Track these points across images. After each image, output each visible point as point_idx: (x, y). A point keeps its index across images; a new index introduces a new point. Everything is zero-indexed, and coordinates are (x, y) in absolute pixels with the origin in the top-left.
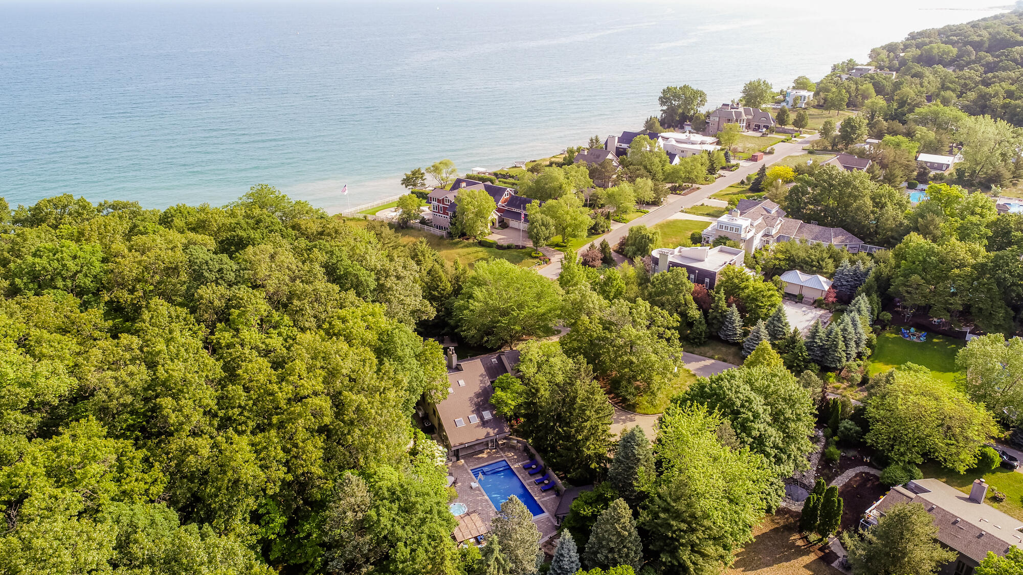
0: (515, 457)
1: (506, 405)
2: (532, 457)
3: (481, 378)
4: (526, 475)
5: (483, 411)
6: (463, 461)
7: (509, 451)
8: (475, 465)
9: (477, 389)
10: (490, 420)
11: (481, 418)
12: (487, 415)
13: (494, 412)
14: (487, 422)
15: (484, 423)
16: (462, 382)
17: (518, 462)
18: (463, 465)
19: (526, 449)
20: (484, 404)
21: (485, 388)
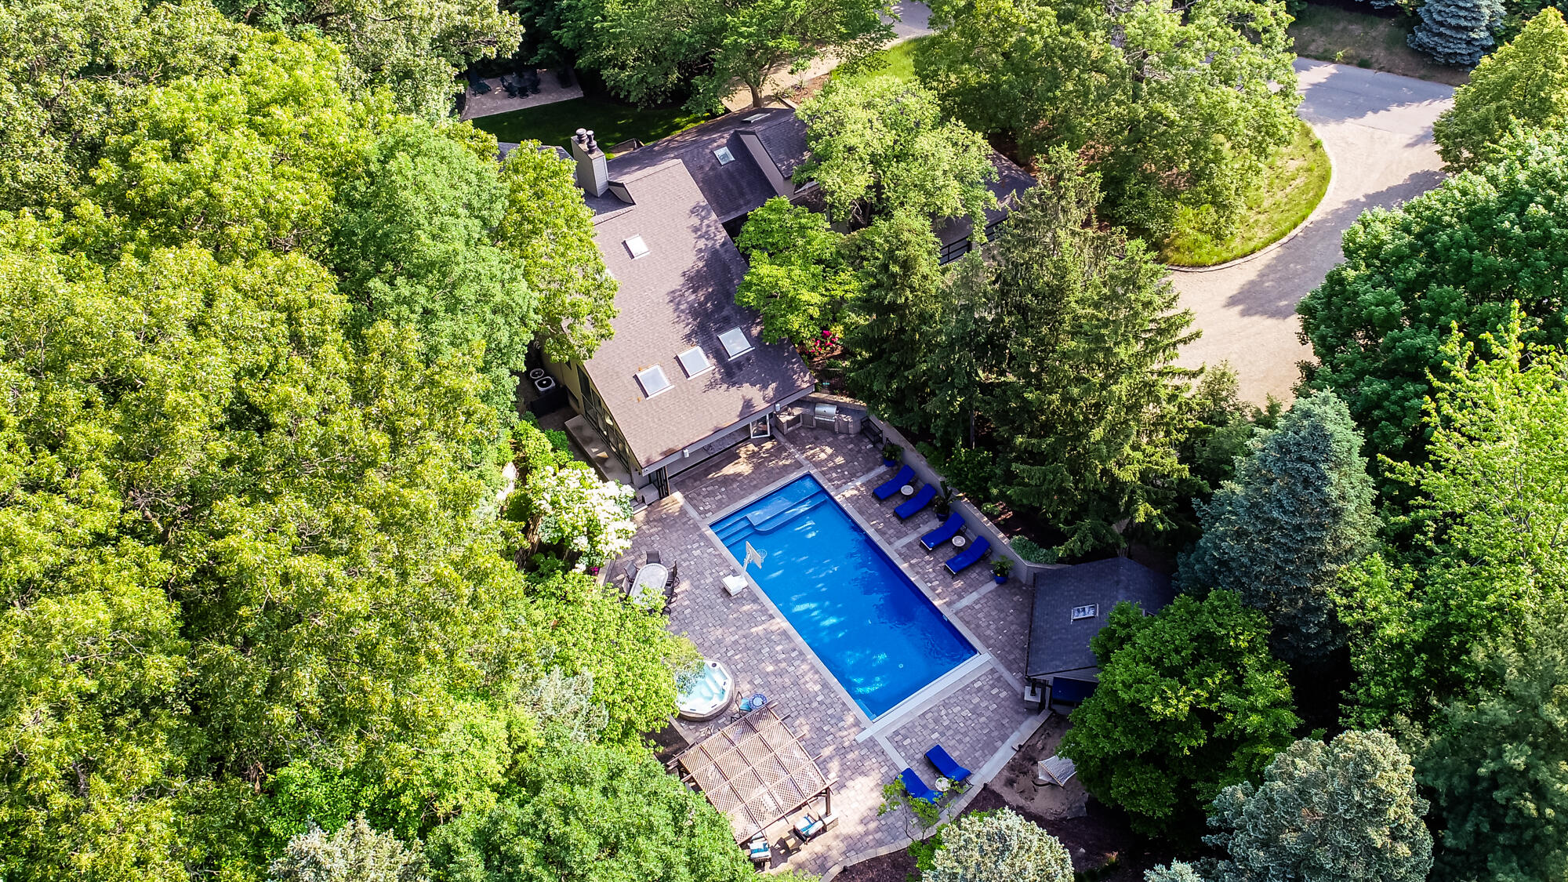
0: (840, 460)
1: (793, 305)
2: (892, 456)
3: (696, 221)
4: (887, 522)
5: (721, 330)
6: (677, 496)
7: (817, 441)
8: (720, 505)
9: (687, 256)
10: (747, 358)
11: (718, 353)
12: (736, 343)
13: (755, 331)
14: (739, 364)
15: (731, 372)
16: (637, 245)
17: (853, 476)
18: (683, 512)
19: (867, 430)
20: (718, 308)
21: (715, 253)
